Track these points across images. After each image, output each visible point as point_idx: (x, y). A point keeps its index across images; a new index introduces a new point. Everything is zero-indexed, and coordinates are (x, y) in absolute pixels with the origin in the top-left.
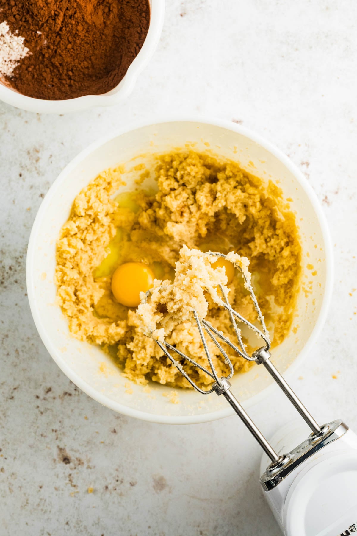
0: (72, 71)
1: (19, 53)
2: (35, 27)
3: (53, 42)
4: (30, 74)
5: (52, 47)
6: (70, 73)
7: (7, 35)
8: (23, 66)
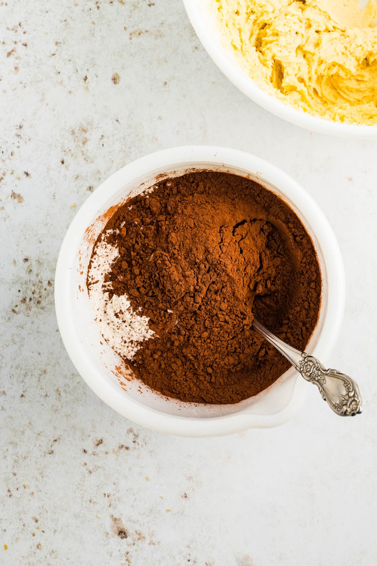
0: (211, 366)
1: (141, 335)
2: (165, 304)
3: (185, 325)
4: (156, 362)
5: (183, 332)
6: (210, 370)
7: (127, 312)
8: (147, 351)
